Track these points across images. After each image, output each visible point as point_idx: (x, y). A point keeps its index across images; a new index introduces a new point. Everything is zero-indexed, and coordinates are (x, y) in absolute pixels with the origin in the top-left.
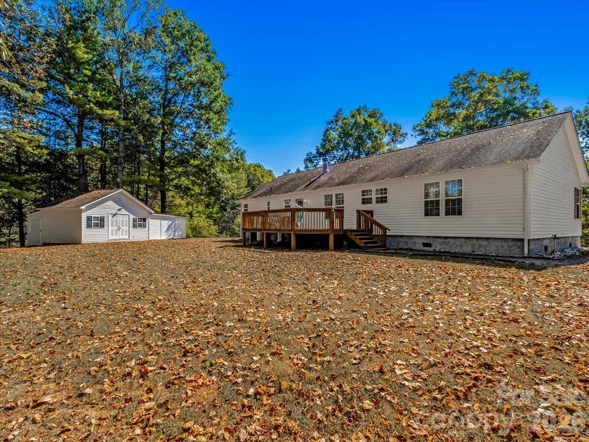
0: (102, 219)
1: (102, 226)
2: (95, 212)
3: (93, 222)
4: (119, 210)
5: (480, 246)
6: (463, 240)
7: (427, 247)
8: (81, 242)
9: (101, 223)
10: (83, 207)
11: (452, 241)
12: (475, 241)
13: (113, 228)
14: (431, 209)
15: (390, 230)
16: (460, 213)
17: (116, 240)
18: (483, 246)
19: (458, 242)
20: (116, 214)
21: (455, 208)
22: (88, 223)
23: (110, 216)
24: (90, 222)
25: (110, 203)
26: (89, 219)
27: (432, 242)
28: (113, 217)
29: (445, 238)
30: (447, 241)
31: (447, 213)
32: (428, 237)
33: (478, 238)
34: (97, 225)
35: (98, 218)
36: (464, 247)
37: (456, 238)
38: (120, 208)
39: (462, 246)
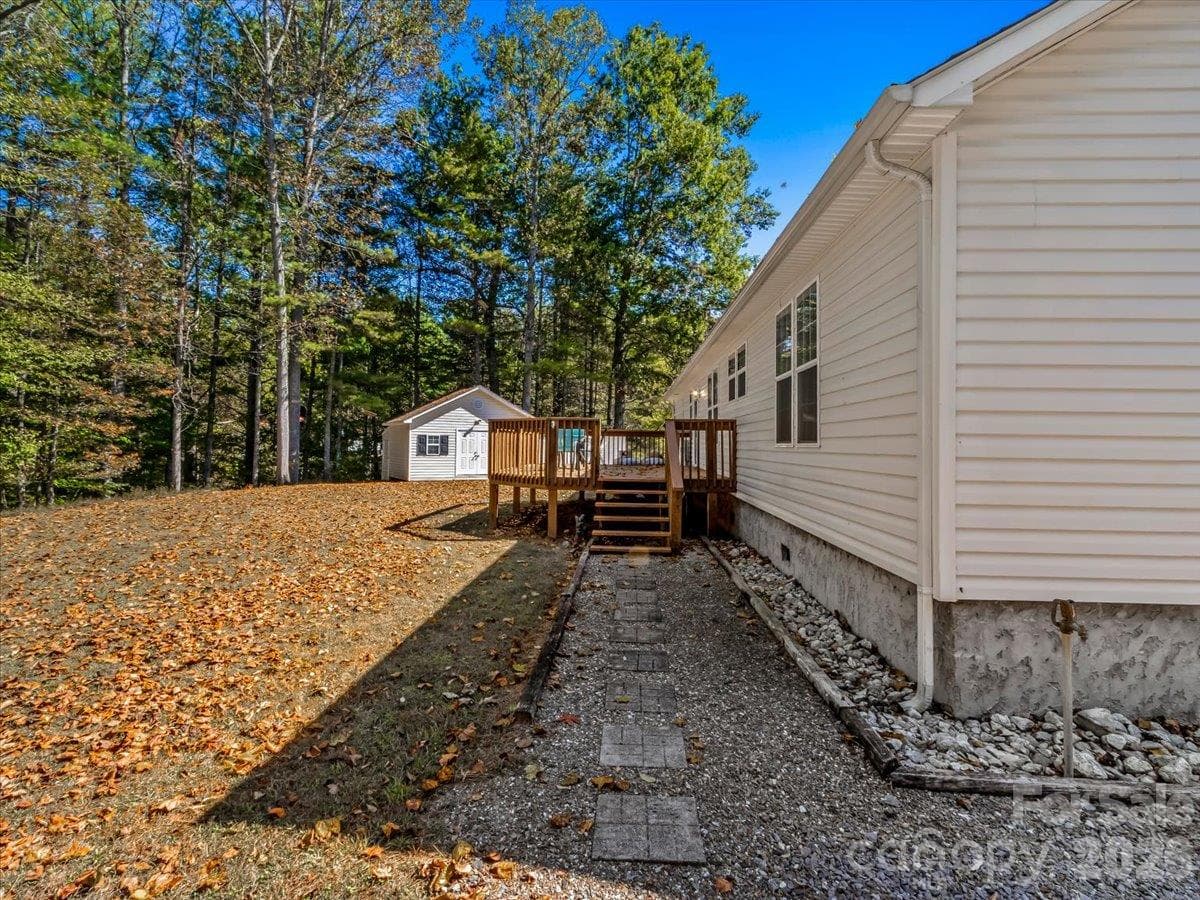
0: (444, 440)
1: (445, 452)
2: (431, 429)
3: (428, 445)
4: (477, 423)
6: (827, 554)
7: (785, 560)
8: (407, 478)
9: (442, 446)
10: (410, 421)
13: (464, 455)
17: (469, 476)
20: (470, 431)
22: (419, 447)
23: (460, 435)
24: (422, 446)
25: (460, 411)
26: (421, 440)
27: (790, 546)
28: (465, 436)
30: (807, 547)
34: (434, 450)
35: (436, 437)
36: (828, 585)
38: (478, 419)
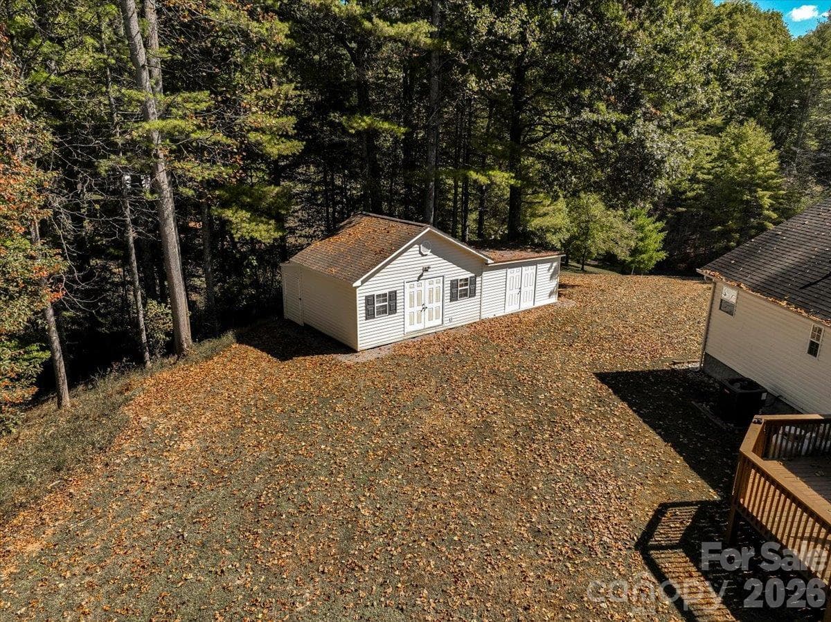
0: (393, 296)
1: (392, 310)
2: (380, 286)
3: (376, 305)
4: (427, 269)
8: (357, 348)
9: (388, 304)
10: (358, 283)
13: (412, 310)
20: (420, 280)
22: (367, 309)
23: (408, 287)
24: (370, 308)
26: (369, 301)
28: (413, 287)
34: (383, 311)
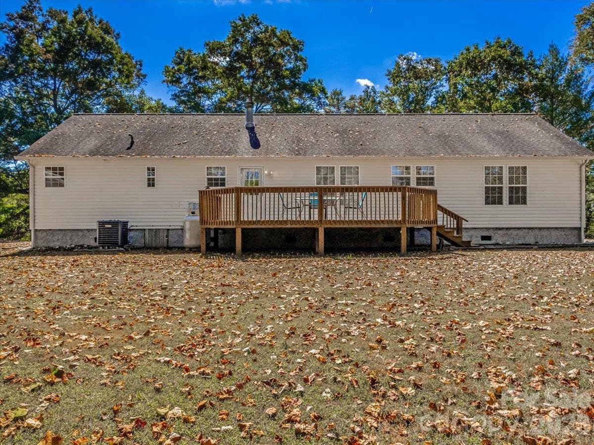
5: (542, 236)
6: (526, 231)
7: (485, 240)
11: (515, 232)
12: (537, 232)
14: (493, 197)
15: (467, 221)
16: (525, 203)
18: (545, 236)
19: (521, 233)
21: (519, 197)
27: (492, 235)
29: (507, 229)
30: (510, 232)
31: (511, 203)
32: (488, 229)
33: (540, 229)
36: (527, 238)
37: (519, 229)
39: (524, 237)
